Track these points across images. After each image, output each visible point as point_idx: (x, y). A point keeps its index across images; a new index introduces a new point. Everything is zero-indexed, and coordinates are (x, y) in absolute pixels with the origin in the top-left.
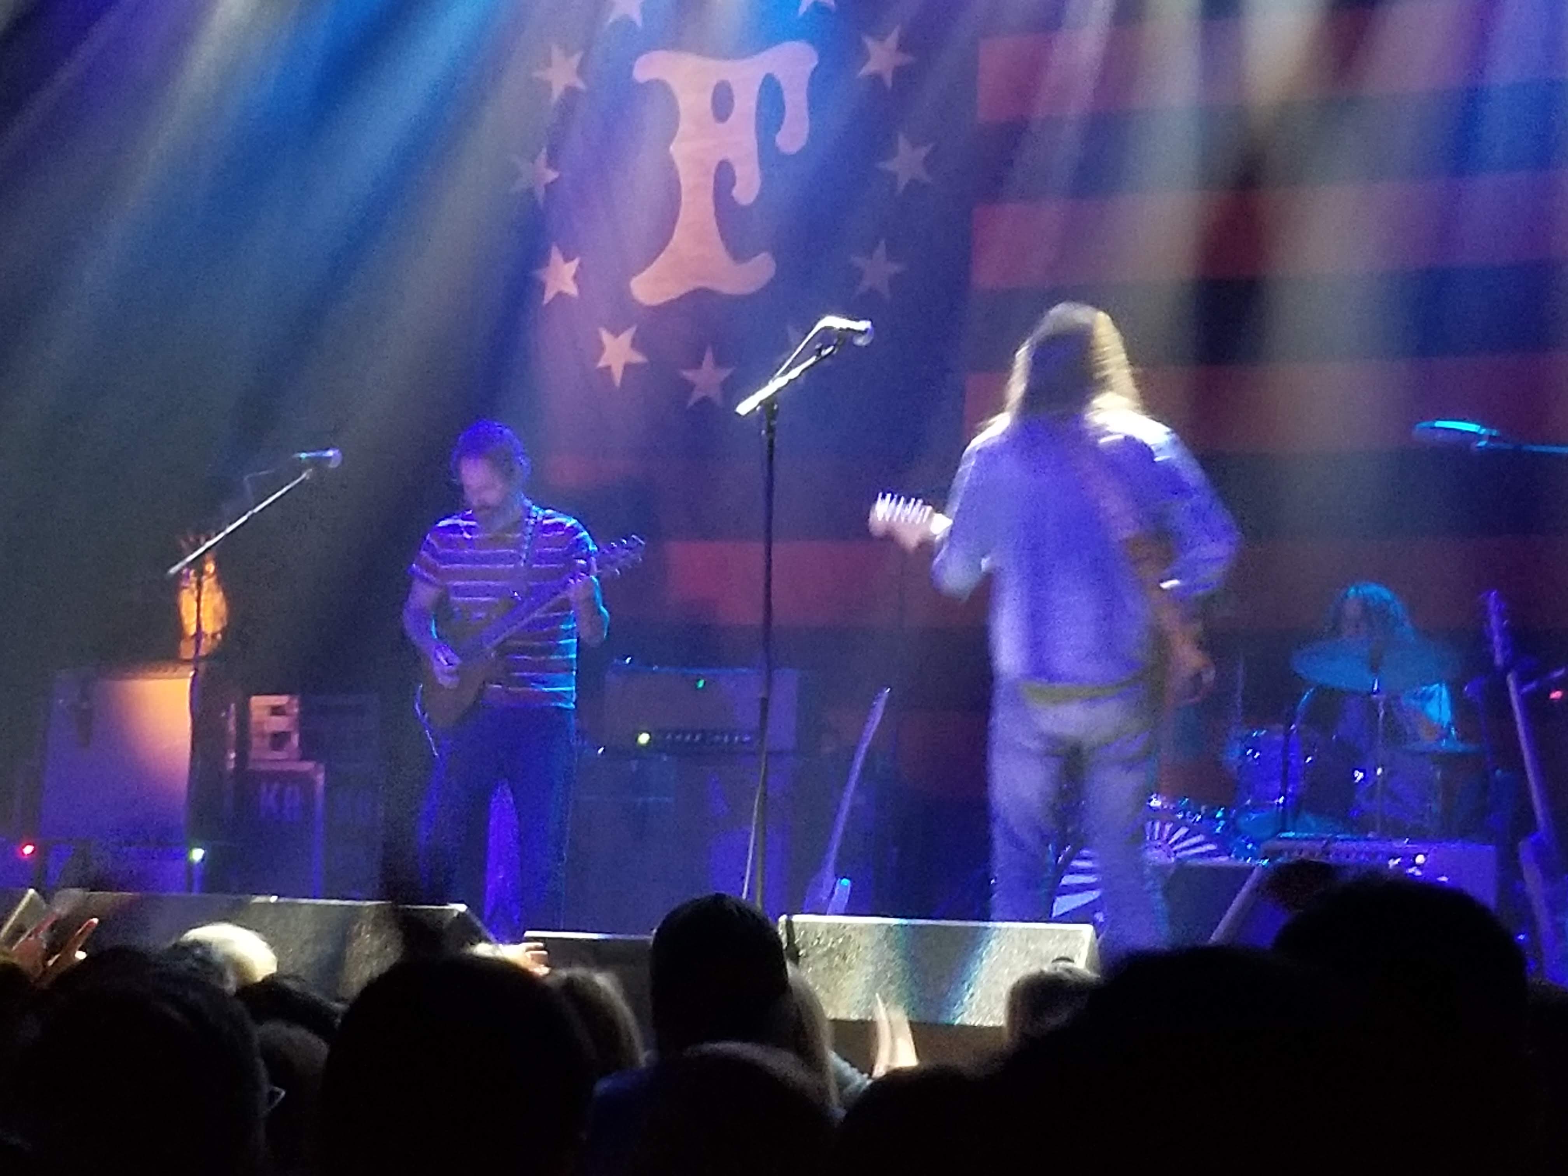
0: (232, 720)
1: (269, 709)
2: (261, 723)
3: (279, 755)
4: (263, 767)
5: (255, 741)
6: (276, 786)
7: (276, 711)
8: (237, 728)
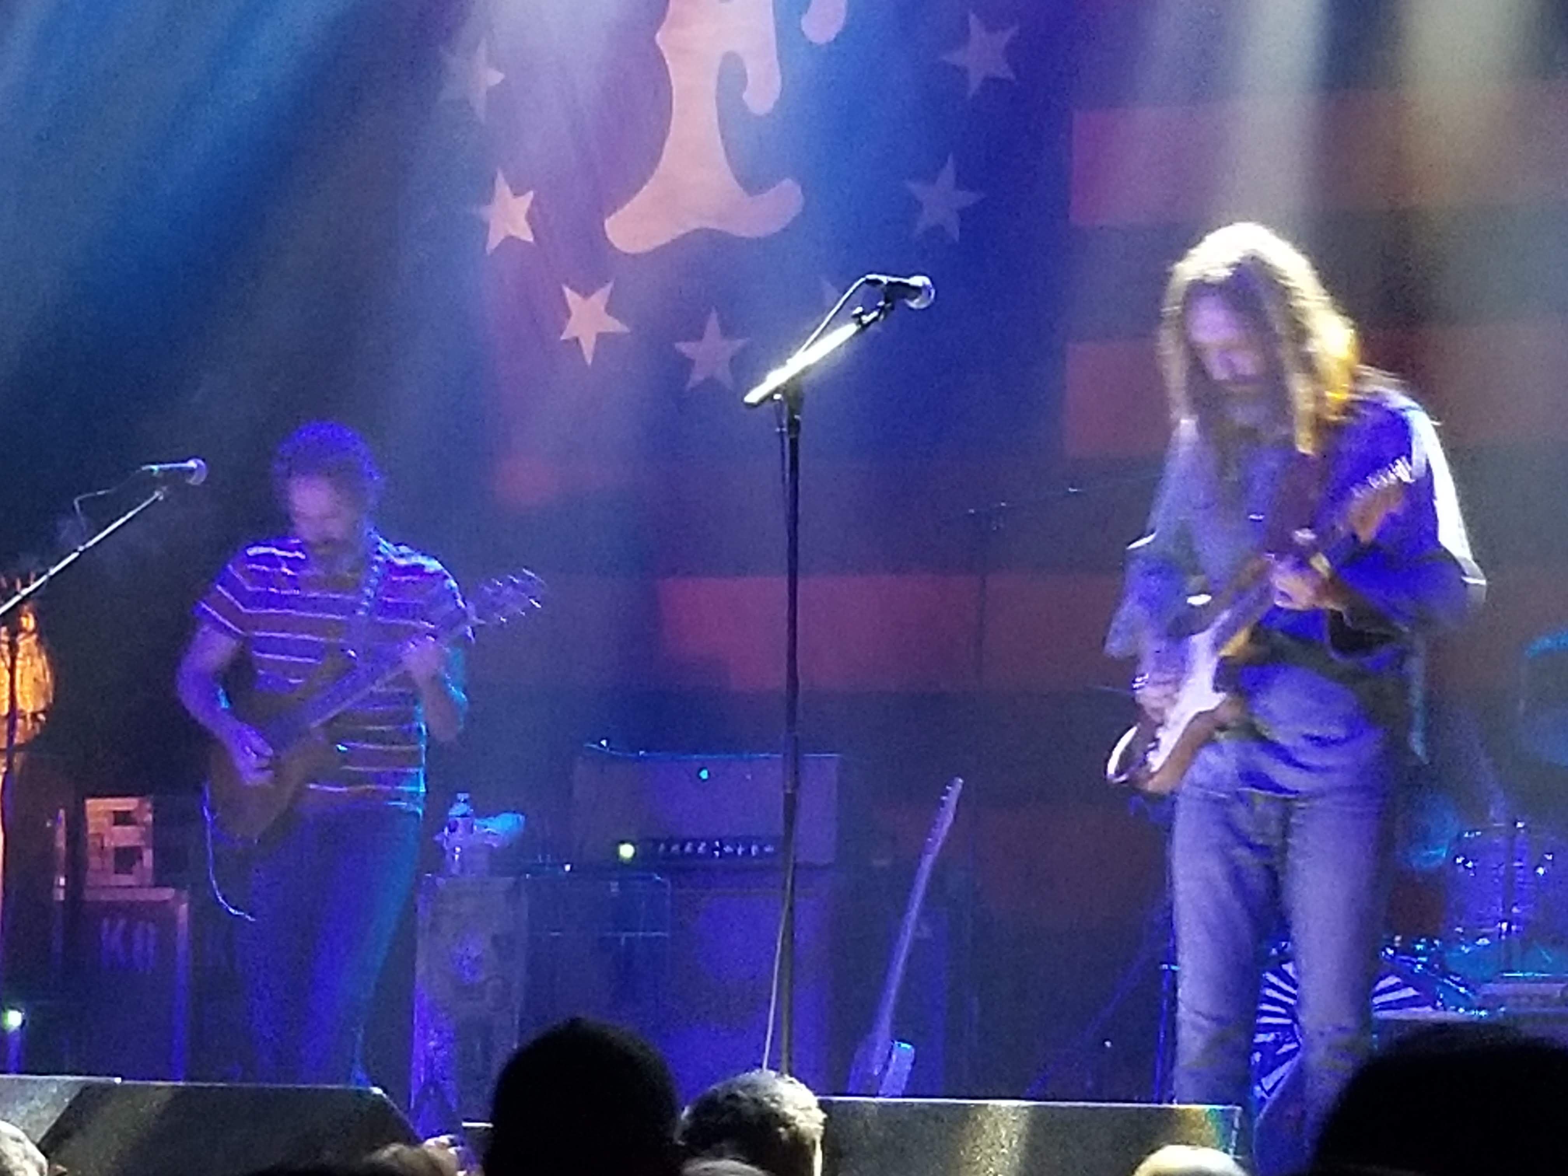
0: (61, 832)
1: (112, 816)
2: (100, 836)
3: (126, 880)
4: (104, 897)
5: (94, 862)
6: (122, 923)
7: (122, 818)
8: (67, 844)
